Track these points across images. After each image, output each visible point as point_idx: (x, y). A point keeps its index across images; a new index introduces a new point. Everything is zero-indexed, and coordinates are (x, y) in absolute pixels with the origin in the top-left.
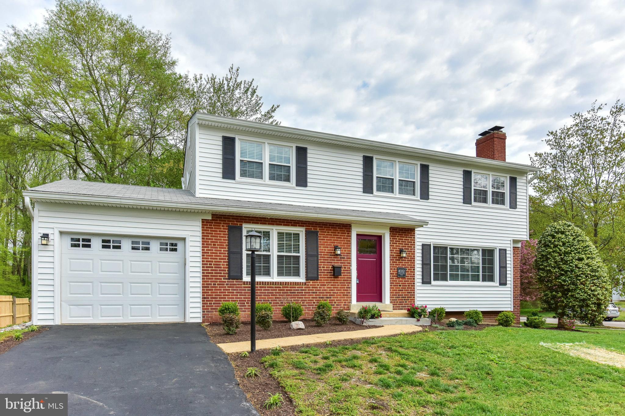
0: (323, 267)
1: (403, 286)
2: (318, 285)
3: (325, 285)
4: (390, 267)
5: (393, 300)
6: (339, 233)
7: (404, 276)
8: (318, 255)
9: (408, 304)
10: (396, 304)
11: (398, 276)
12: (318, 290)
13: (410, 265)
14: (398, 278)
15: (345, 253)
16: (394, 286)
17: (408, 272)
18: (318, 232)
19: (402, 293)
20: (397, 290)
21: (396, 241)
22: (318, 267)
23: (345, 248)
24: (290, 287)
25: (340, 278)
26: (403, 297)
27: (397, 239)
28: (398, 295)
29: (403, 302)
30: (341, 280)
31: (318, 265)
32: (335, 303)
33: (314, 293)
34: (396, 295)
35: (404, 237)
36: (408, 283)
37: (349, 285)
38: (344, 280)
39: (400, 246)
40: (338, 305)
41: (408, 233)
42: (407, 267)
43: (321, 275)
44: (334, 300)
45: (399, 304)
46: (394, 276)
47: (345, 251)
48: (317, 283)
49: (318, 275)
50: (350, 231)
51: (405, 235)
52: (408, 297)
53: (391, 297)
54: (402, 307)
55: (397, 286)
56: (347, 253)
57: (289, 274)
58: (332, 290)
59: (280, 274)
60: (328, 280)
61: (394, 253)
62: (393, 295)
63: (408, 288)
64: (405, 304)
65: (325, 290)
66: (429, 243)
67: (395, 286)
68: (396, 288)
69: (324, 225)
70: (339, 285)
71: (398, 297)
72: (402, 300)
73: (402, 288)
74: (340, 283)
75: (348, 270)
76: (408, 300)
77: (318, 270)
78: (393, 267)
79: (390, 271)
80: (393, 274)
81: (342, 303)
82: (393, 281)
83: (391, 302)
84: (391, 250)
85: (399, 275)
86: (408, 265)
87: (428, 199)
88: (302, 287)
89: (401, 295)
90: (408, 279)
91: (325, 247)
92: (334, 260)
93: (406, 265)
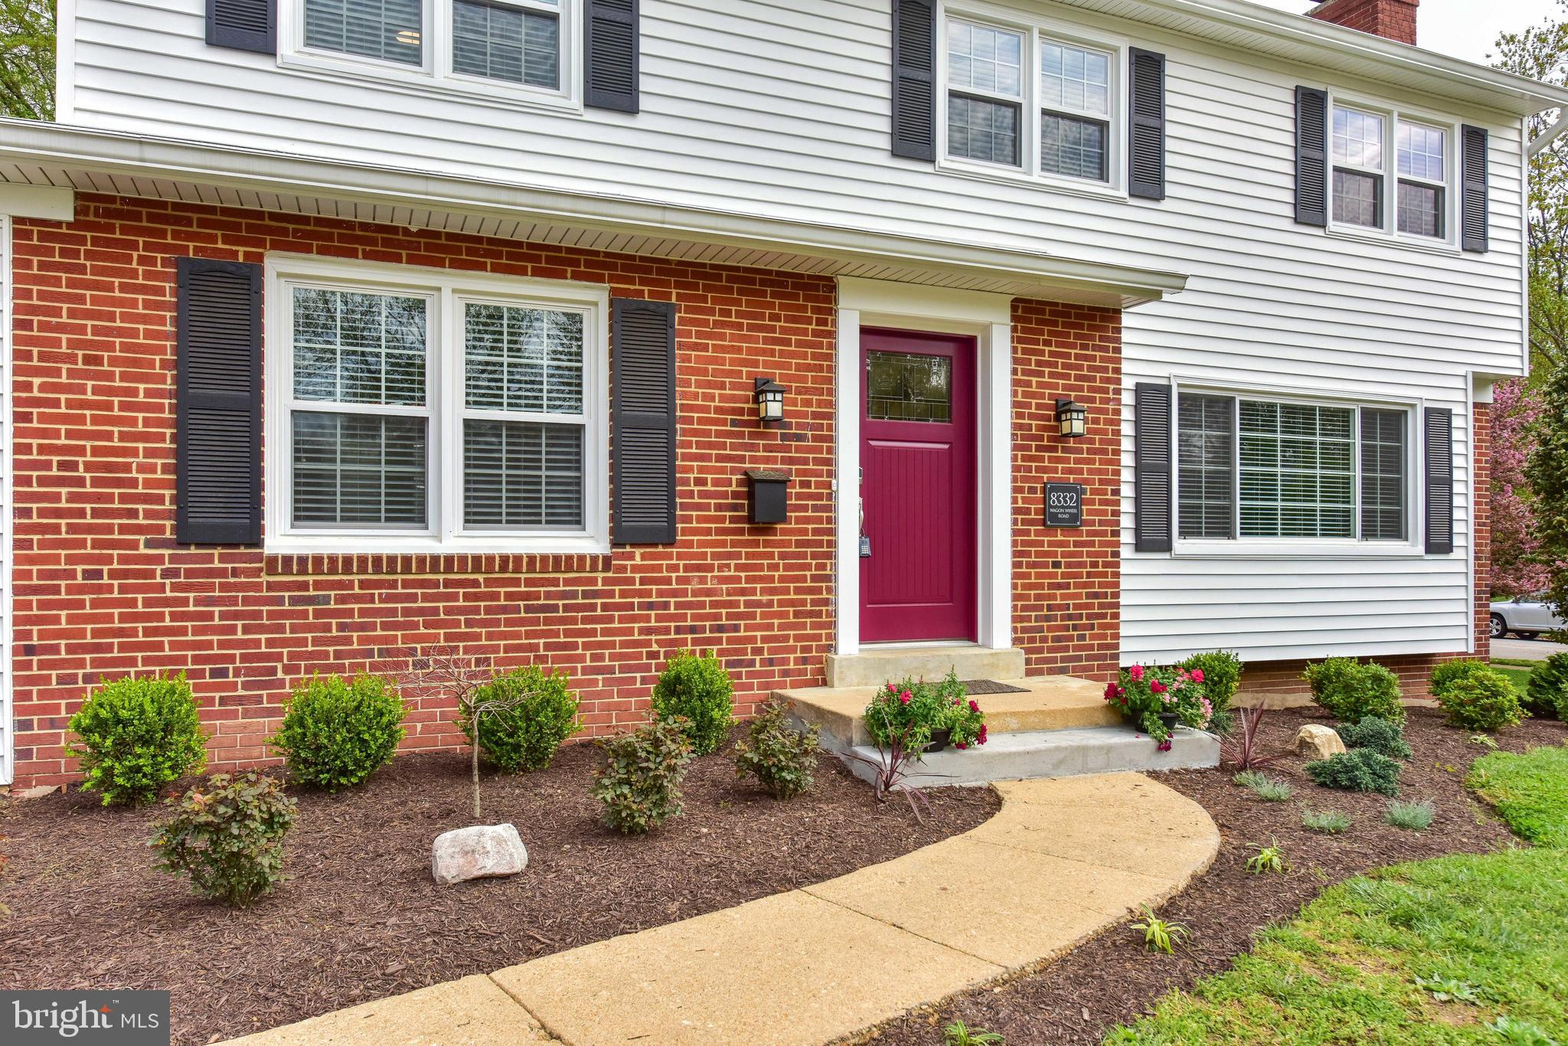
0: (700, 482)
1: (1069, 565)
2: (674, 568)
3: (710, 568)
4: (1014, 479)
5: (1024, 630)
6: (775, 318)
7: (1073, 523)
8: (672, 420)
9: (1091, 647)
10: (1040, 650)
11: (1049, 520)
12: (674, 593)
13: (1099, 472)
14: (1049, 530)
15: (805, 415)
16: (1030, 565)
17: (1092, 502)
18: (674, 309)
19: (1064, 597)
20: (1041, 586)
21: (1039, 363)
22: (672, 482)
23: (807, 391)
24: (529, 582)
25: (784, 532)
26: (1070, 617)
27: (1043, 353)
28: (1050, 608)
29: (1070, 638)
30: (788, 544)
31: (671, 469)
32: (758, 651)
33: (650, 606)
34: (1040, 608)
35: (1073, 346)
36: (1089, 555)
37: (823, 567)
38: (799, 544)
39: (1055, 386)
40: (771, 662)
41: (1091, 328)
42: (1086, 481)
43: (688, 519)
44: (753, 640)
45: (1051, 650)
46: (1032, 522)
47: (808, 403)
48: (670, 561)
49: (672, 519)
50: (832, 312)
51: (1077, 336)
52: (1089, 617)
53: (1015, 619)
54: (1064, 659)
55: (1045, 565)
56: (815, 415)
57: (525, 515)
58: (743, 592)
59: (477, 514)
60: (723, 544)
61: (1031, 416)
62: (1024, 608)
63: (1089, 575)
64: (1076, 648)
65: (708, 593)
66: (1164, 382)
67: (1034, 565)
68: (1039, 576)
69: (705, 276)
70: (775, 567)
71: (1047, 618)
72: (1066, 627)
73: (1064, 575)
74: (782, 556)
75: (819, 497)
76: (1092, 627)
77: (671, 495)
78: (1025, 479)
79: (1014, 500)
80: (1027, 511)
81: (793, 650)
82: (1024, 543)
83: (1016, 641)
84: (1016, 404)
85: (1054, 517)
86: (1090, 471)
87: (1160, 197)
88: (594, 581)
89: (1060, 607)
90: (1090, 533)
91: (709, 385)
92: (753, 447)
93: (1081, 471)
